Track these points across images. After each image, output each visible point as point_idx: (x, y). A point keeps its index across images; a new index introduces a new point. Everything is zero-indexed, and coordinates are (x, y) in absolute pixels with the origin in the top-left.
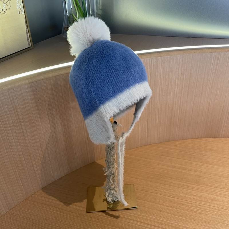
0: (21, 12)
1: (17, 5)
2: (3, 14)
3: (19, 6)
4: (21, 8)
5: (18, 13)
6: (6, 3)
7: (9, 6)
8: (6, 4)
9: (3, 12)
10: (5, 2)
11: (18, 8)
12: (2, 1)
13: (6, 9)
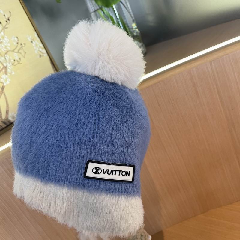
0: (42, 55)
1: (35, 48)
2: (17, 64)
3: (38, 49)
4: (40, 50)
5: (38, 57)
6: (19, 50)
7: (23, 54)
8: (18, 52)
9: (16, 62)
10: (16, 50)
11: (36, 52)
12: (11, 51)
13: (20, 59)
